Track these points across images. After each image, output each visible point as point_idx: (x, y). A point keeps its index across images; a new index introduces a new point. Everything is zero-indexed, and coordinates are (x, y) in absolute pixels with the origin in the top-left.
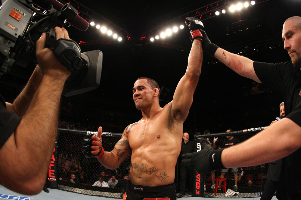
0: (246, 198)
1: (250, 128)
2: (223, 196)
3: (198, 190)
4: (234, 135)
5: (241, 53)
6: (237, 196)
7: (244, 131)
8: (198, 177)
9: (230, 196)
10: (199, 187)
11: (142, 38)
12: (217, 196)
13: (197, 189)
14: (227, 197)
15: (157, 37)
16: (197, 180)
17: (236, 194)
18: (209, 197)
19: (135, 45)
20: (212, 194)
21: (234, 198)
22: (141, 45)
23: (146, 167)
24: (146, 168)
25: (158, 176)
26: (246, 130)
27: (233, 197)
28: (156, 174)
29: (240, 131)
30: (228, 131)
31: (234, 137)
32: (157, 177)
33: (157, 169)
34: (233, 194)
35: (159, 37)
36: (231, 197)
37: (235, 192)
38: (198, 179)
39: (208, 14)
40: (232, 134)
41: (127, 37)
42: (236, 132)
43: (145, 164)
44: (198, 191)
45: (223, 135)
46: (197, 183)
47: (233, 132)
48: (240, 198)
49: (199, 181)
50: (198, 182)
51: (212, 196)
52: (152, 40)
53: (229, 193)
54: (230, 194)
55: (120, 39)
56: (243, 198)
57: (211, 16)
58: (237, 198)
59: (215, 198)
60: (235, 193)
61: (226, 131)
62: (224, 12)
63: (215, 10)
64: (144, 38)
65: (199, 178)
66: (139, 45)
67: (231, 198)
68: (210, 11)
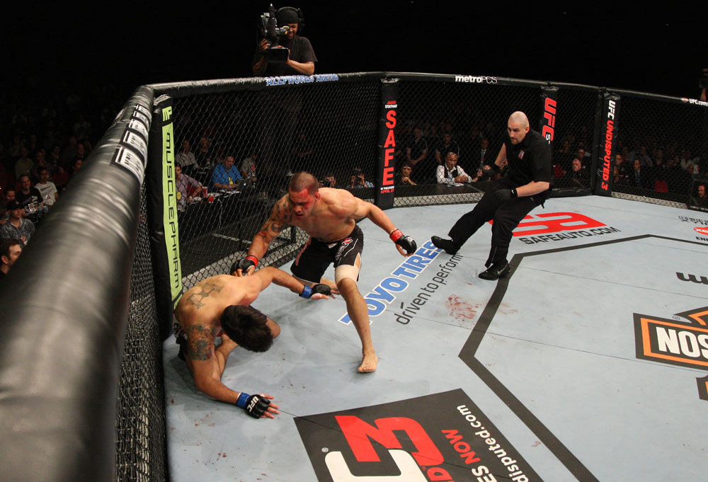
1: (692, 98)
3: (606, 182)
8: (607, 159)
10: (607, 176)
13: (604, 181)
16: (605, 164)
38: (607, 163)
44: (605, 184)
46: (605, 169)
49: (608, 165)
50: (606, 167)
65: (608, 161)
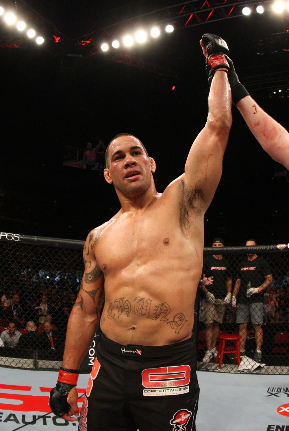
0: (280, 374)
2: (235, 369)
4: (260, 253)
5: (280, 91)
6: (263, 371)
7: (279, 246)
9: (249, 369)
11: (83, 43)
12: (224, 369)
14: (243, 372)
15: (116, 44)
17: (259, 368)
18: (208, 370)
19: (68, 55)
20: (214, 365)
21: (257, 374)
22: (81, 56)
23: (149, 303)
24: (149, 306)
25: (169, 322)
26: (284, 246)
27: (255, 372)
28: (167, 317)
29: (272, 247)
30: (250, 243)
31: (260, 256)
32: (167, 323)
33: (168, 307)
34: (255, 367)
35: (121, 43)
36: (250, 372)
37: (258, 362)
39: (228, 9)
40: (256, 250)
41: (55, 37)
42: (263, 247)
43: (145, 300)
45: (237, 250)
47: (258, 248)
48: (268, 374)
51: (213, 368)
52: (104, 47)
53: (247, 363)
54: (249, 367)
55: (40, 41)
56: (274, 374)
57: (232, 14)
58: (263, 374)
59: (219, 372)
60: (258, 365)
61: (245, 245)
62: (260, 10)
63: (242, 4)
64: (88, 42)
66: (77, 55)
67: (252, 374)
68: (233, 4)
